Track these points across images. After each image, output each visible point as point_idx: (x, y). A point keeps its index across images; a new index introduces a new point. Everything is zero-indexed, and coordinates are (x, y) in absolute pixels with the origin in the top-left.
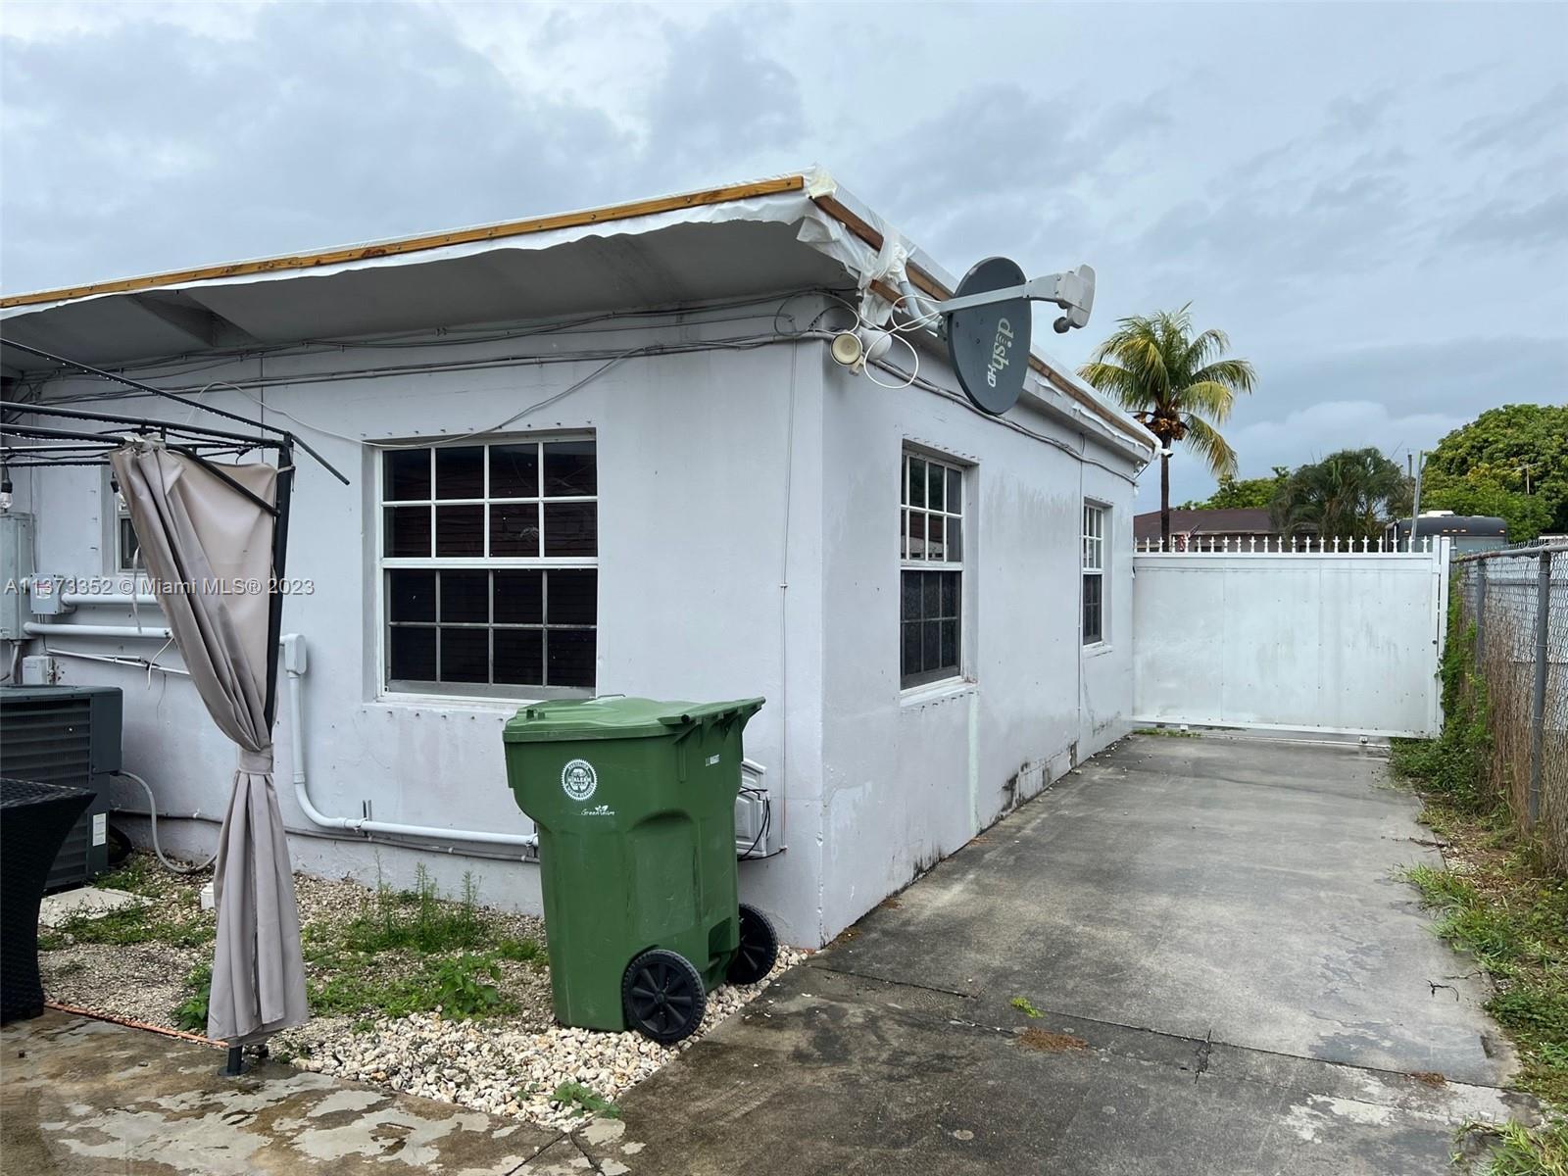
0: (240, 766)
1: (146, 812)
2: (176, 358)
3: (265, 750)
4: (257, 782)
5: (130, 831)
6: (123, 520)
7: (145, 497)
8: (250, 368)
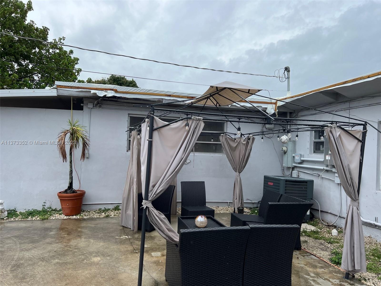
0: (351, 203)
1: (318, 209)
2: (328, 104)
3: (357, 201)
4: (355, 208)
5: (314, 213)
6: (314, 142)
7: (332, 139)
8: (347, 105)
